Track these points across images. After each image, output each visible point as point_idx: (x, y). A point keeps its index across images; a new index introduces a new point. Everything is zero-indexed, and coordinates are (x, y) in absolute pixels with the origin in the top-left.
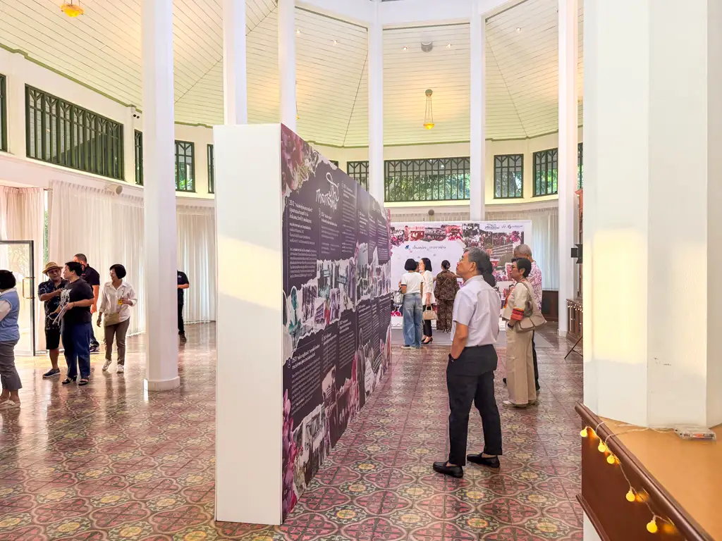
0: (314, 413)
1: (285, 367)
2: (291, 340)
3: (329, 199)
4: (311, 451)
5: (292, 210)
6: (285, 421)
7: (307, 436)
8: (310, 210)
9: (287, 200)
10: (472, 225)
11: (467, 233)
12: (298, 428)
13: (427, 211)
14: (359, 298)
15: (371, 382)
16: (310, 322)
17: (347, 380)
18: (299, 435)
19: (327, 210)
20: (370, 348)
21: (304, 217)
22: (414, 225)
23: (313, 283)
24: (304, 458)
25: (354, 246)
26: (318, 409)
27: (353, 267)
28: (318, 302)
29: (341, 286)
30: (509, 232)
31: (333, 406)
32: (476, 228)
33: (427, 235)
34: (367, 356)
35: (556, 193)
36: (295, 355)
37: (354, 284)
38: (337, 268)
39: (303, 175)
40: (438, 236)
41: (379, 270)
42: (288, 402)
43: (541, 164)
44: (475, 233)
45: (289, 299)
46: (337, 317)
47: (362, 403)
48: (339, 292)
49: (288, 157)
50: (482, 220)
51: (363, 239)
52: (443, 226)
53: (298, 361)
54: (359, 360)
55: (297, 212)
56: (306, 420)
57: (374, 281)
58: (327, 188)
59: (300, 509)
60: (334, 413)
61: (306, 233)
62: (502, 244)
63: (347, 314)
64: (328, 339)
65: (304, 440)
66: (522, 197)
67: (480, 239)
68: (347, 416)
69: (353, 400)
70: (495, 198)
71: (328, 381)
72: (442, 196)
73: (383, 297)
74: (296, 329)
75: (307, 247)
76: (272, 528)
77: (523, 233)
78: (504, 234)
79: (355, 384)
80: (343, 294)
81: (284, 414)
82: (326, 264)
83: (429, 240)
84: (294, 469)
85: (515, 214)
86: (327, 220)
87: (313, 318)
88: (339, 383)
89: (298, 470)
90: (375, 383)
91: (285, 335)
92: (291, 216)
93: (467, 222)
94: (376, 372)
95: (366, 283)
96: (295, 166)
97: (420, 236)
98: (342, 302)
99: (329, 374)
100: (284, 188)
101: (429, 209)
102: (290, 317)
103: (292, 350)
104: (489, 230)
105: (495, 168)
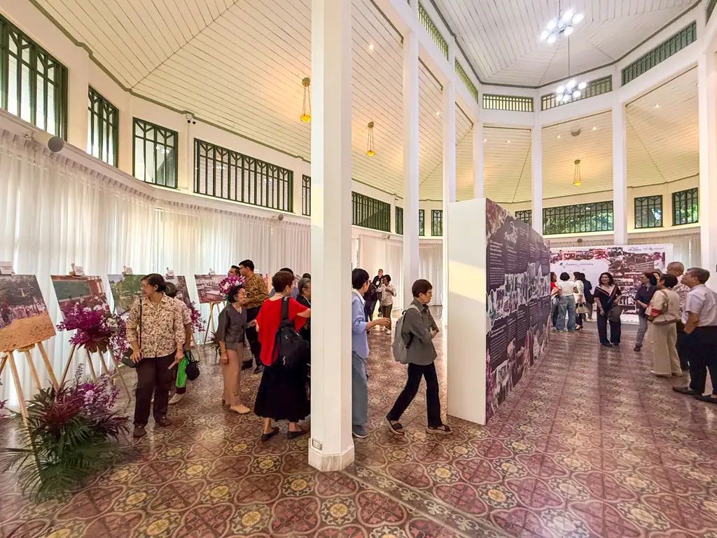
0: (502, 365)
1: (487, 335)
2: (490, 320)
3: (511, 237)
4: (501, 387)
5: (491, 246)
6: (487, 367)
7: (499, 378)
8: (501, 245)
9: (489, 240)
10: (616, 248)
11: (612, 254)
12: (494, 372)
13: (576, 240)
14: (530, 297)
15: (537, 351)
16: (501, 311)
17: (522, 348)
18: (495, 376)
19: (511, 244)
20: (536, 330)
21: (498, 249)
22: (566, 250)
23: (503, 288)
24: (497, 390)
25: (527, 265)
26: (505, 363)
27: (526, 278)
28: (506, 299)
29: (518, 290)
30: (650, 252)
31: (513, 362)
32: (620, 250)
33: (577, 256)
34: (535, 334)
35: (697, 221)
36: (493, 329)
37: (527, 289)
38: (516, 279)
39: (497, 225)
40: (586, 256)
41: (542, 280)
42: (489, 357)
43: (680, 201)
44: (620, 254)
45: (490, 297)
46: (516, 308)
47: (532, 363)
48: (517, 293)
49: (489, 216)
50: (625, 244)
51: (532, 260)
52: (590, 250)
53: (495, 333)
54: (530, 337)
55: (494, 246)
56: (499, 368)
57: (540, 287)
58: (511, 231)
59: (495, 419)
60: (514, 367)
61: (499, 258)
62: (645, 262)
63: (522, 307)
64: (511, 321)
65: (497, 380)
66: (662, 226)
67: (624, 258)
68: (522, 370)
69: (526, 360)
70: (636, 228)
71: (511, 347)
72: (588, 229)
73: (545, 297)
74: (493, 314)
75: (500, 266)
76: (479, 425)
77: (664, 254)
78: (646, 255)
79: (527, 351)
80: (520, 294)
81: (487, 363)
82: (510, 276)
83: (579, 260)
84: (492, 395)
85: (655, 239)
86: (510, 249)
87: (502, 309)
88: (517, 349)
89: (494, 396)
90: (540, 351)
91: (487, 317)
92: (491, 249)
93: (611, 247)
94: (541, 345)
95: (535, 288)
96: (493, 220)
97: (571, 256)
98: (519, 300)
99: (512, 342)
100: (487, 233)
101: (578, 238)
102: (490, 307)
103: (491, 327)
104: (632, 252)
105: (635, 206)
